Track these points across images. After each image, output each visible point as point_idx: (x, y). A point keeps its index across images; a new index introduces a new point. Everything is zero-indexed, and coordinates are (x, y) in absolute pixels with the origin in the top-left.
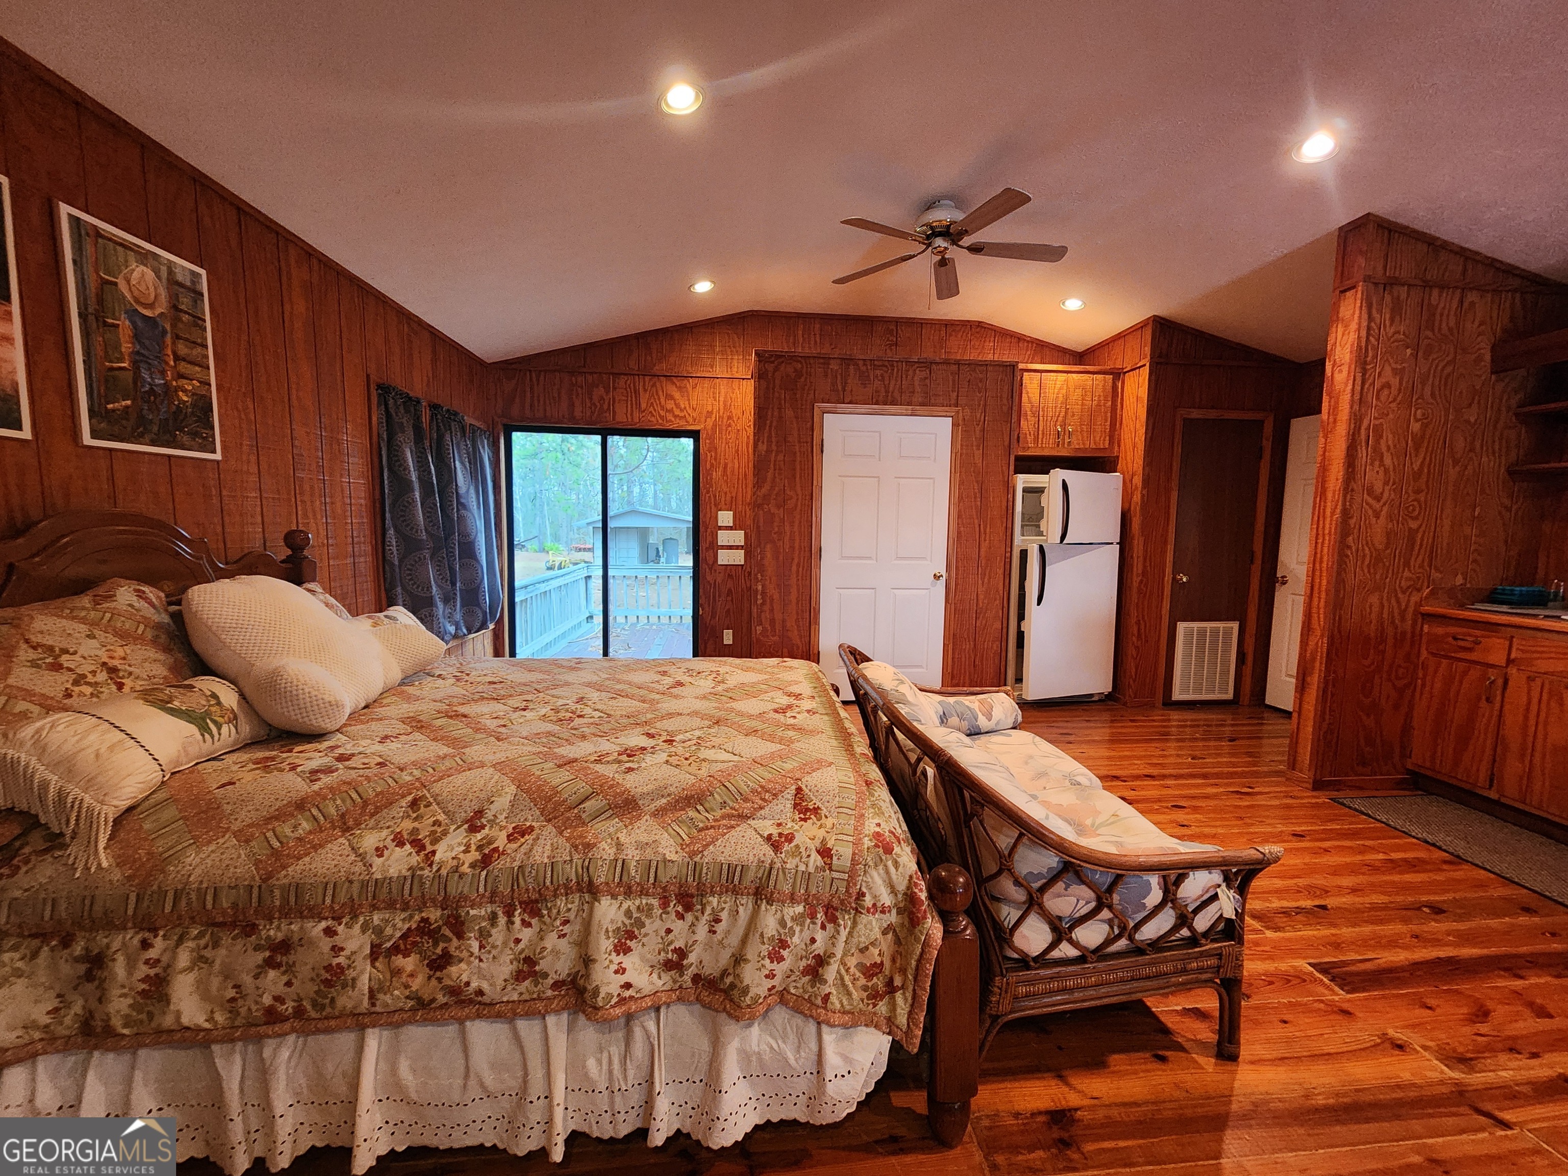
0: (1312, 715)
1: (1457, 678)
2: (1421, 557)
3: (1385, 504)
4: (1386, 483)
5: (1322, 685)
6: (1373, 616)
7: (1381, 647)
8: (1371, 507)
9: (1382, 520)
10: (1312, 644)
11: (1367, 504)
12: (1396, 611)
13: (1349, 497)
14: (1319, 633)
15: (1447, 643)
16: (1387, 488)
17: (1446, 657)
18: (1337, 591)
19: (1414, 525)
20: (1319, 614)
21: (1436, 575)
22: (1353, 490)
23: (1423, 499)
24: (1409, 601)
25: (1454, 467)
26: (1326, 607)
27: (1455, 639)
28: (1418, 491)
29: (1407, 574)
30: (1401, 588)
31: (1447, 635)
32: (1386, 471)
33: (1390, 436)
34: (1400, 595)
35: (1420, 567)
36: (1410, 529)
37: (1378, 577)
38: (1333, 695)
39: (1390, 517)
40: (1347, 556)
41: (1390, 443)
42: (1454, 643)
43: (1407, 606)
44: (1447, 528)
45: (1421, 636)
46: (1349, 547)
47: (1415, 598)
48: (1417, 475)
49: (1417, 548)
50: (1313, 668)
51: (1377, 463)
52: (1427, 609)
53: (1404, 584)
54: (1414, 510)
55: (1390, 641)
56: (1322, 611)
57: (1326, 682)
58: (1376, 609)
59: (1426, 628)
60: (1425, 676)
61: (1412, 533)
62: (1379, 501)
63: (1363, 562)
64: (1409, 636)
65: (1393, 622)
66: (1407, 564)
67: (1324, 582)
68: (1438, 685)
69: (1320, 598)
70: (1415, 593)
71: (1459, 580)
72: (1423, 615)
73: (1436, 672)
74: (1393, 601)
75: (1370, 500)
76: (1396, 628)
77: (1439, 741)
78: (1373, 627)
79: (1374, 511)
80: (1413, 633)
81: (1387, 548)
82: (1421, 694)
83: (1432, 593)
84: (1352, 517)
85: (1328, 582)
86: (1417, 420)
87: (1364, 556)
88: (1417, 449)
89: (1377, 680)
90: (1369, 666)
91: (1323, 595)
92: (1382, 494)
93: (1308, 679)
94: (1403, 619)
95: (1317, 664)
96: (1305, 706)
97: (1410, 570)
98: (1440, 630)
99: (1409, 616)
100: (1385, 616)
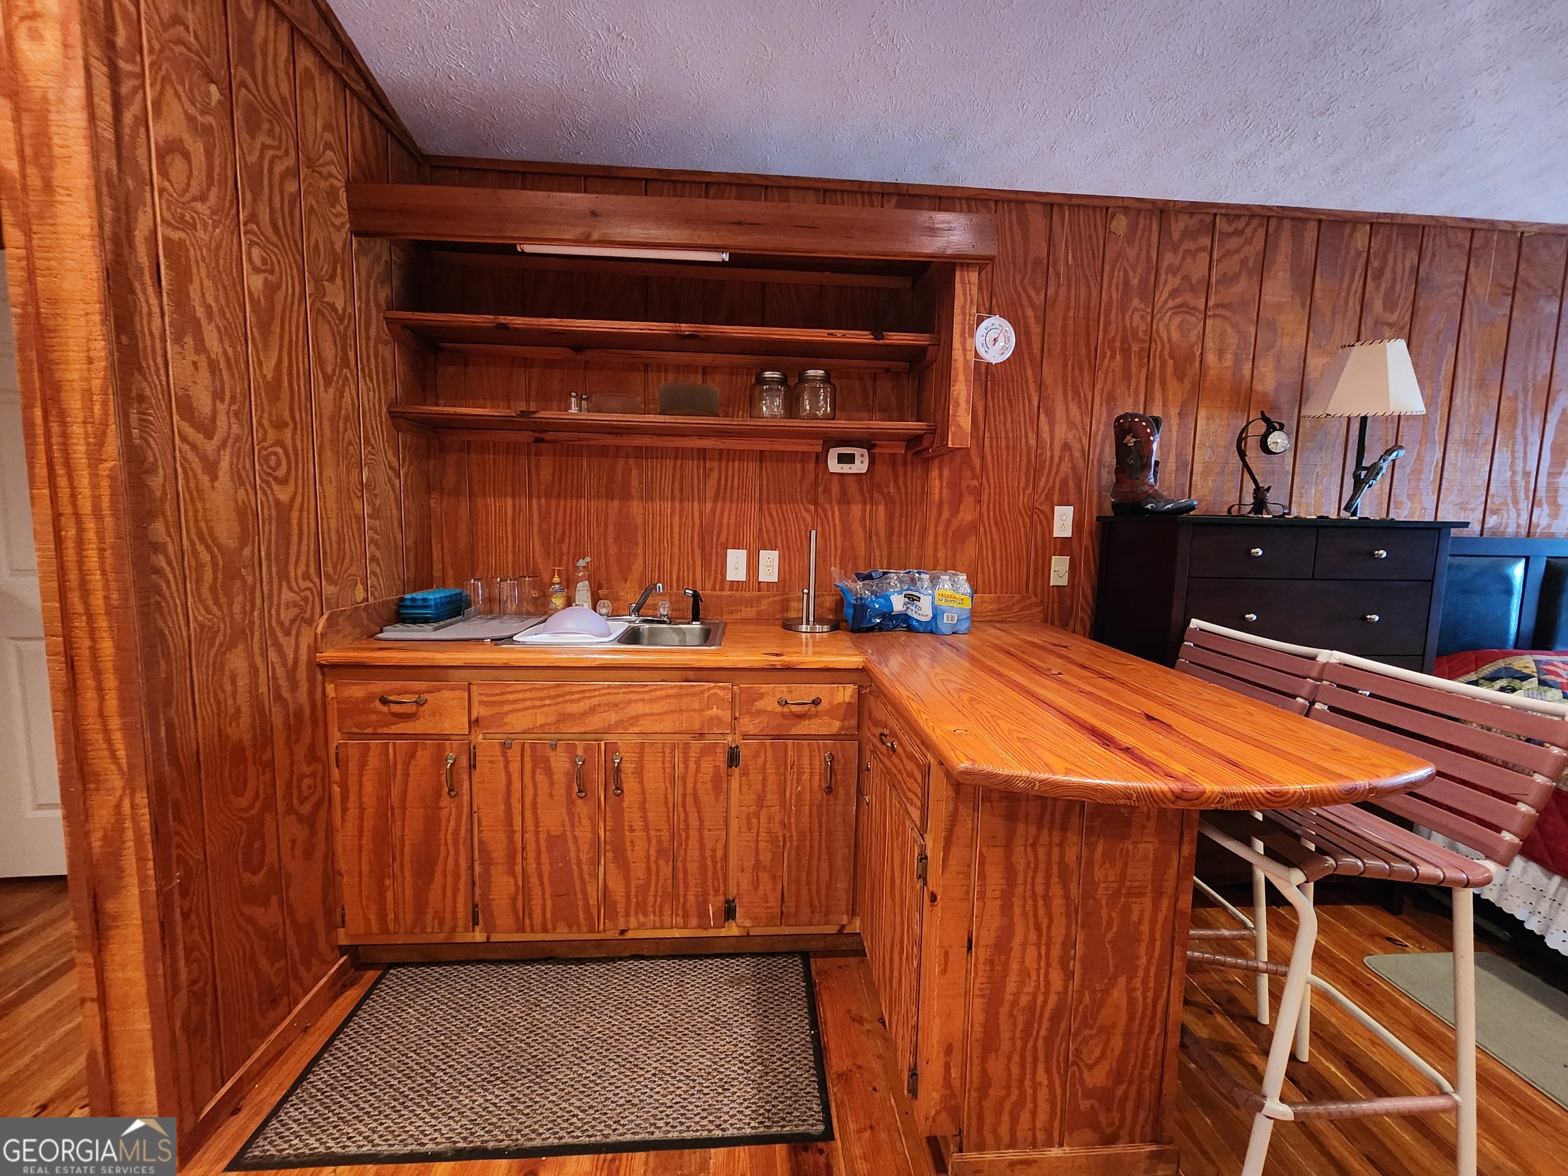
0: (141, 988)
1: (399, 767)
2: (303, 559)
3: (223, 444)
4: (218, 396)
5: (154, 915)
6: (243, 700)
7: (267, 756)
8: (194, 447)
9: (224, 479)
10: (102, 816)
11: (184, 439)
12: (280, 672)
13: (134, 417)
14: (116, 781)
15: (374, 712)
16: (222, 407)
17: (375, 736)
18: (150, 665)
19: (284, 495)
20: (106, 730)
21: (329, 590)
22: (141, 398)
23: (288, 441)
24: (297, 646)
25: (326, 391)
26: (124, 710)
27: (384, 701)
28: (280, 425)
29: (287, 595)
30: (281, 624)
31: (369, 698)
32: (213, 366)
33: (208, 283)
34: (282, 639)
35: (306, 576)
36: (277, 502)
37: (237, 609)
38: (185, 916)
39: (238, 477)
40: (158, 571)
41: (210, 300)
42: (385, 709)
43: (296, 661)
44: (332, 503)
45: (324, 704)
46: (158, 547)
47: (306, 640)
48: (273, 389)
49: (295, 539)
50: (120, 873)
51: (189, 340)
52: (329, 655)
53: (286, 616)
54: (278, 463)
55: (279, 738)
56: (115, 723)
57: (165, 901)
58: (243, 682)
59: (330, 689)
60: (345, 776)
61: (283, 511)
62: (209, 436)
63: (199, 581)
64: (307, 711)
65: (279, 697)
66: (284, 575)
67: (107, 647)
68: (369, 787)
69: (100, 689)
70: (305, 629)
71: (360, 594)
72: (321, 666)
73: (363, 765)
74: (272, 655)
75: (189, 431)
76: (286, 706)
77: (388, 882)
78: (245, 720)
79: (204, 458)
80: (313, 707)
81: (243, 545)
82: (344, 810)
83: (332, 623)
84: (152, 471)
85: (118, 648)
86: (257, 270)
87: (200, 566)
88: (265, 331)
89: (270, 826)
90: (251, 806)
91: (111, 682)
92: (214, 419)
93: (111, 906)
94: (294, 685)
95: (130, 862)
96: (115, 975)
97: (291, 589)
98: (357, 691)
99: (302, 675)
100: (263, 689)
